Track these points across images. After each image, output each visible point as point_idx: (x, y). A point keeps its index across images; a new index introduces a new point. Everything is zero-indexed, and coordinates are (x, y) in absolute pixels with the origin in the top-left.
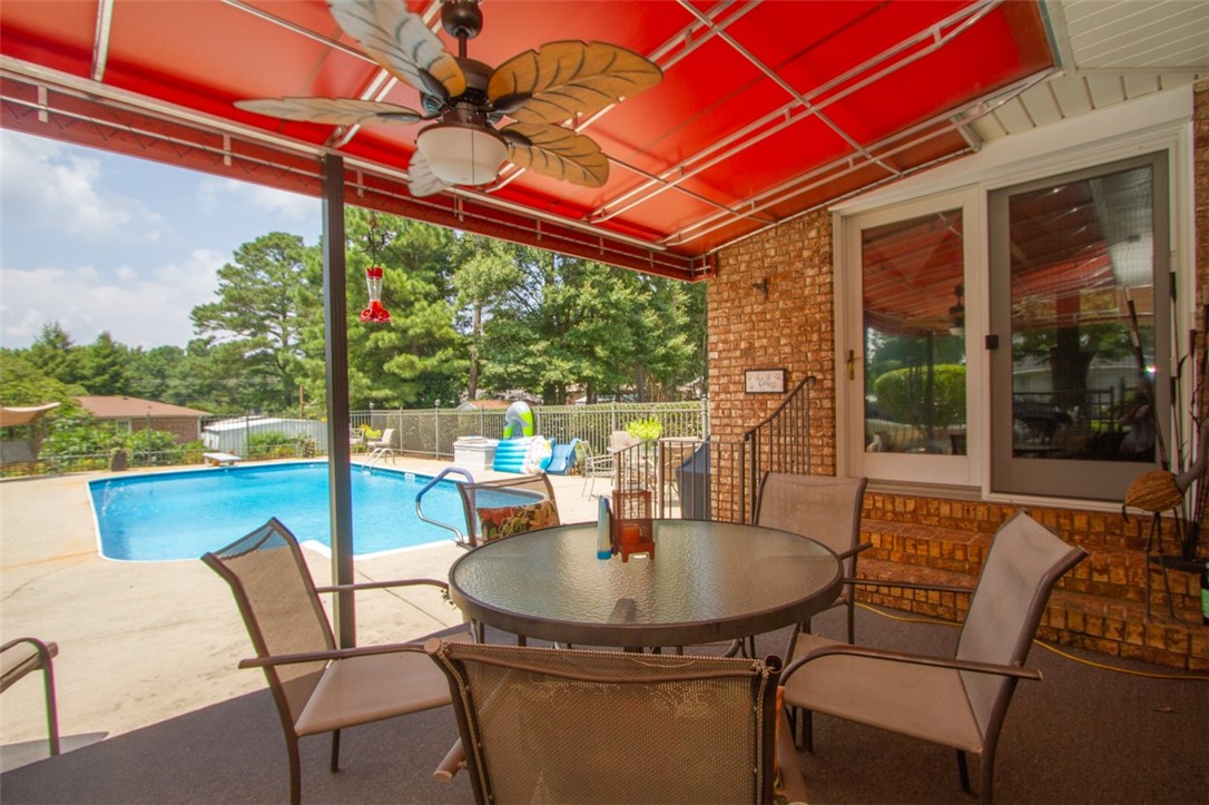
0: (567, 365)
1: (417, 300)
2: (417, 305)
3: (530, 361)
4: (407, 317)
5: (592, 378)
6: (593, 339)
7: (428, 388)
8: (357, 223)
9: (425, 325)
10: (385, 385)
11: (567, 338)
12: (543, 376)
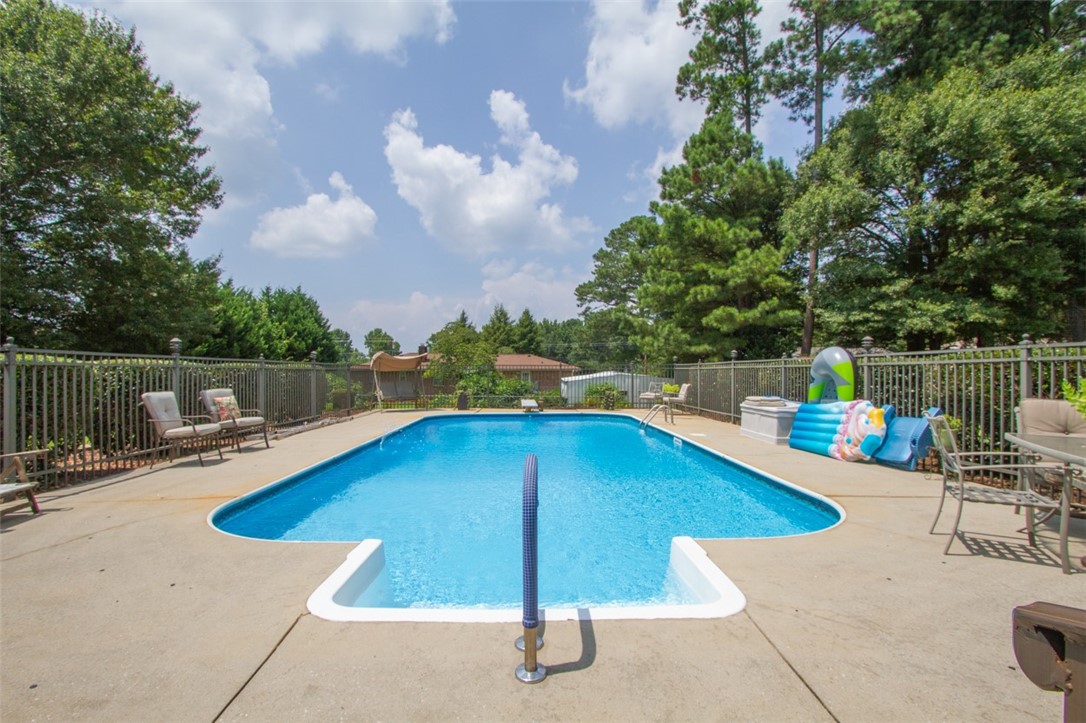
0: (940, 309)
1: (739, 249)
2: (739, 254)
3: (883, 306)
4: (727, 268)
5: (985, 324)
6: (987, 270)
7: (753, 343)
8: (681, 180)
9: (747, 275)
10: (706, 340)
11: (942, 273)
12: (902, 324)
